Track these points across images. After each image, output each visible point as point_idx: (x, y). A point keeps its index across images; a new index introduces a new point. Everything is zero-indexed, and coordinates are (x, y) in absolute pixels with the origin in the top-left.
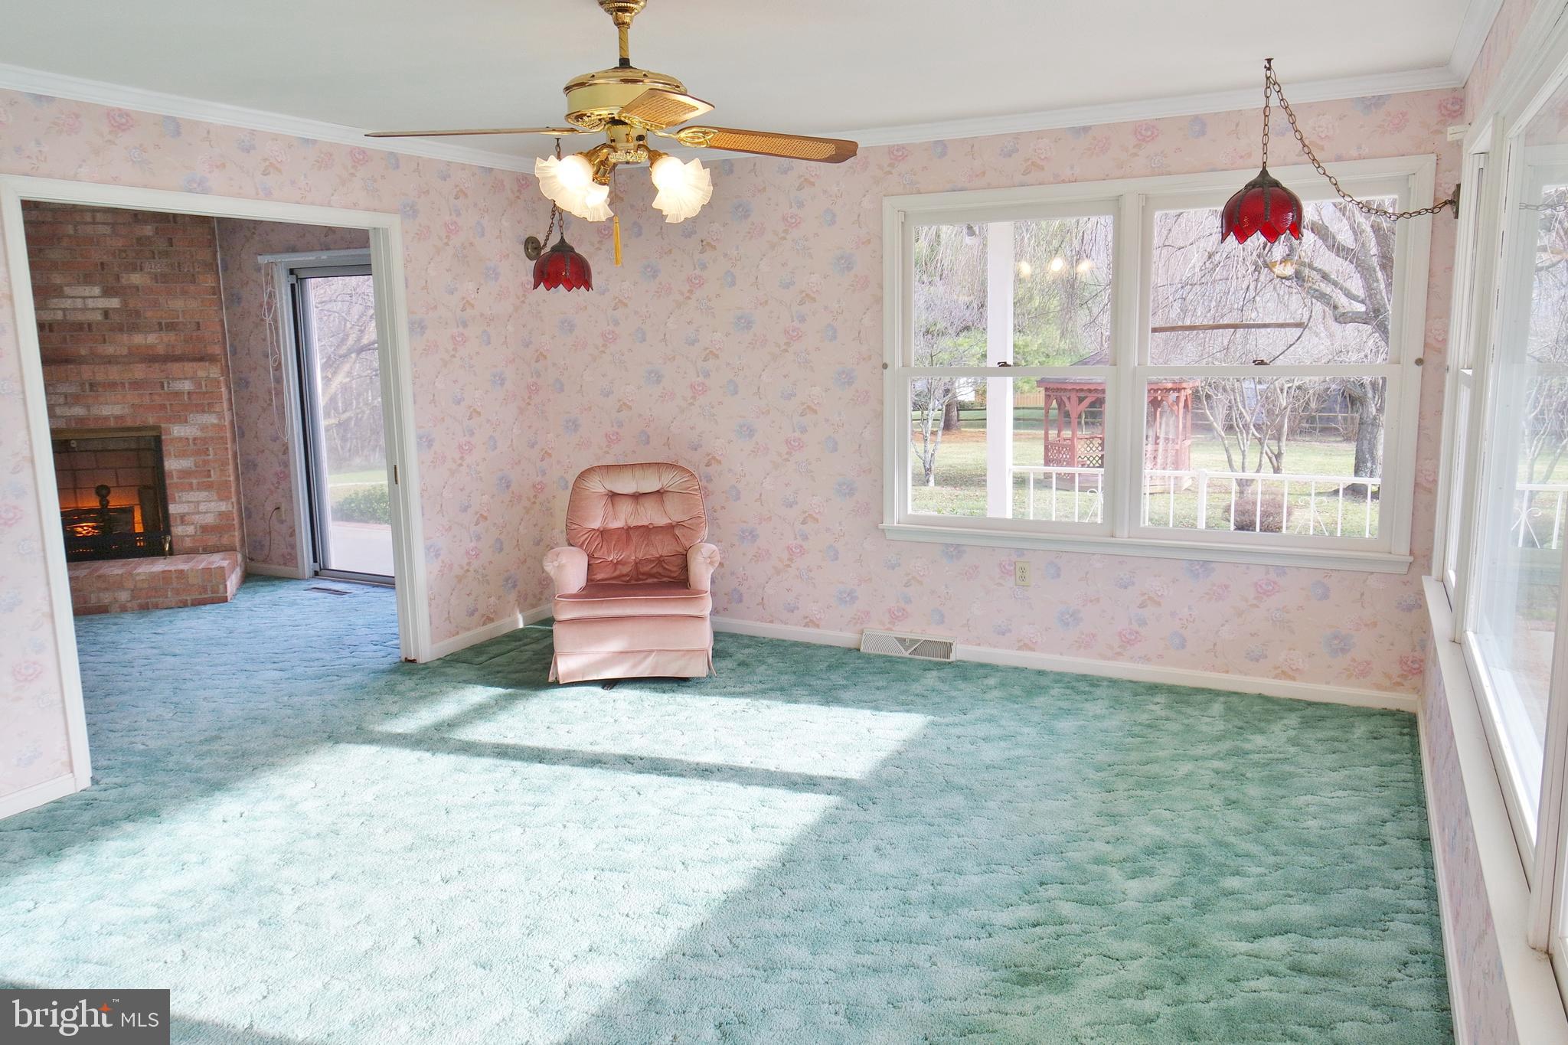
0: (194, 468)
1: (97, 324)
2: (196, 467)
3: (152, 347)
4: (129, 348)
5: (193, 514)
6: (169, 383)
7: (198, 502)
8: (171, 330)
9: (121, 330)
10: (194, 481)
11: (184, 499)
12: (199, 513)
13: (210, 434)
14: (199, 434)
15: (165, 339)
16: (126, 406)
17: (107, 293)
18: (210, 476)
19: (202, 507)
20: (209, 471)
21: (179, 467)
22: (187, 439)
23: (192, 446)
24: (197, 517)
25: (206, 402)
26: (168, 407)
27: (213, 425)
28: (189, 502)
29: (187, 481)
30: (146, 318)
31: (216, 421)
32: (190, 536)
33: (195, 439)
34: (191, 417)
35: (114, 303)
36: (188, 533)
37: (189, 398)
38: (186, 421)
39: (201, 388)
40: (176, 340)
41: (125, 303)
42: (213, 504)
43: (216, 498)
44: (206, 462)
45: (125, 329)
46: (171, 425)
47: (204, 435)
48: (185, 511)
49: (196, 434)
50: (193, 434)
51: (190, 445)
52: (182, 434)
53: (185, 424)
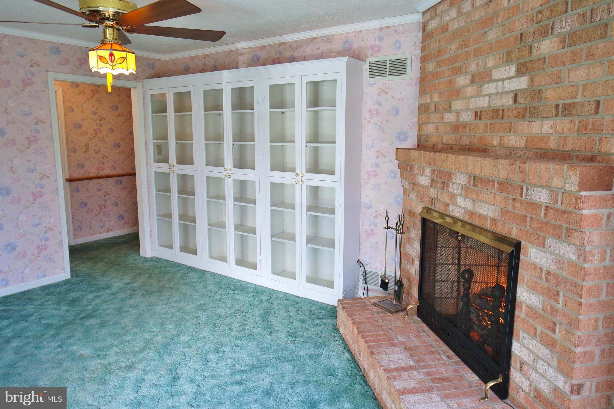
0: (541, 311)
1: (508, 109)
2: (544, 311)
3: (544, 138)
4: (527, 140)
5: (531, 368)
6: (527, 189)
7: (538, 357)
8: (565, 116)
9: (524, 116)
11: (527, 344)
12: (536, 371)
13: (564, 274)
14: (553, 267)
15: (559, 128)
16: (497, 208)
17: (520, 72)
18: (554, 332)
19: (540, 367)
20: (555, 324)
21: (529, 302)
22: (541, 269)
23: (544, 281)
24: (534, 374)
25: (565, 226)
26: (528, 219)
27: (570, 262)
28: (530, 350)
29: (532, 323)
30: (546, 99)
31: (573, 257)
32: (525, 392)
33: (548, 273)
34: (549, 241)
35: (522, 83)
36: (524, 387)
37: (546, 215)
38: (543, 245)
39: (557, 204)
40: (570, 130)
41: (531, 82)
42: (551, 370)
43: (555, 364)
44: (554, 311)
45: (527, 115)
46: (530, 245)
47: (558, 273)
48: (526, 359)
49: (550, 267)
50: (547, 265)
51: (542, 279)
52: (538, 261)
53: (542, 249)
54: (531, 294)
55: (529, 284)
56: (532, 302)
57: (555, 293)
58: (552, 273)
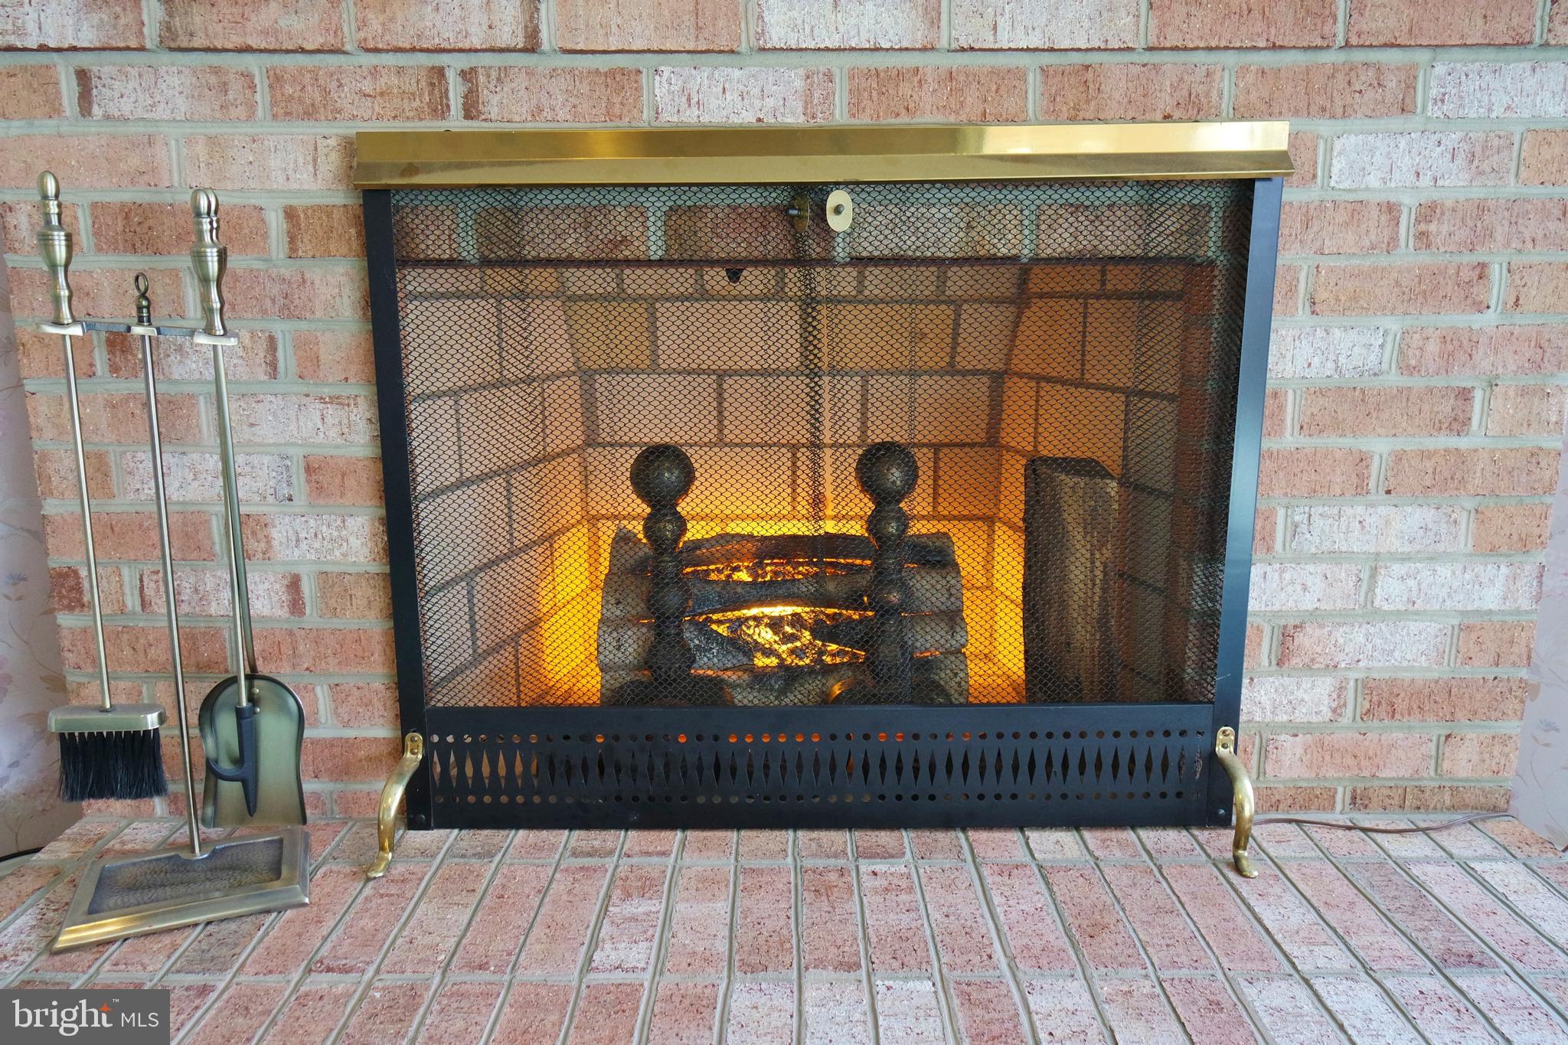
0: (1394, 379)
2: (1407, 369)
5: (1344, 617)
7: (1375, 564)
10: (1379, 446)
11: (1310, 542)
12: (1371, 614)
14: (1454, 180)
18: (1459, 424)
19: (1391, 590)
20: (1464, 395)
21: (1321, 370)
22: (1391, 209)
23: (1407, 256)
24: (1359, 636)
27: (1540, 132)
28: (1335, 557)
29: (1347, 442)
31: (1558, 108)
32: (1308, 728)
33: (1428, 212)
34: (1434, 78)
36: (1301, 716)
38: (1404, 109)
42: (1444, 571)
43: (1463, 542)
44: (1459, 349)
46: (1324, 127)
48: (1308, 603)
49: (1440, 183)
50: (1426, 181)
51: (1397, 246)
52: (1373, 181)
53: (1397, 123)
54: (1337, 333)
55: (1322, 295)
56: (1342, 360)
57: (1466, 275)
58: (1449, 203)
